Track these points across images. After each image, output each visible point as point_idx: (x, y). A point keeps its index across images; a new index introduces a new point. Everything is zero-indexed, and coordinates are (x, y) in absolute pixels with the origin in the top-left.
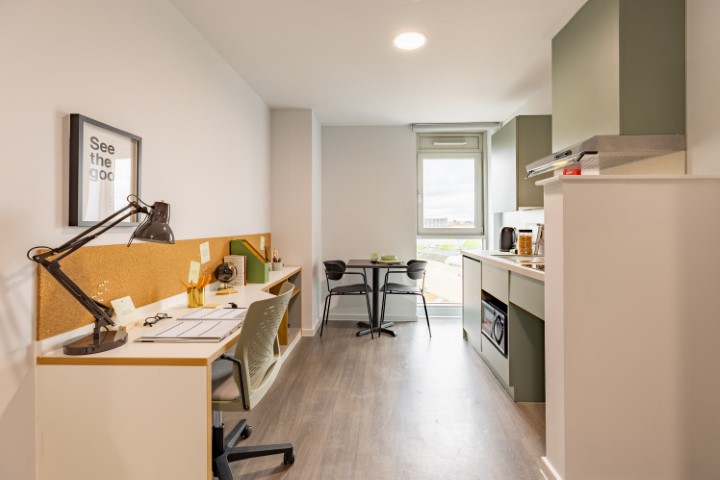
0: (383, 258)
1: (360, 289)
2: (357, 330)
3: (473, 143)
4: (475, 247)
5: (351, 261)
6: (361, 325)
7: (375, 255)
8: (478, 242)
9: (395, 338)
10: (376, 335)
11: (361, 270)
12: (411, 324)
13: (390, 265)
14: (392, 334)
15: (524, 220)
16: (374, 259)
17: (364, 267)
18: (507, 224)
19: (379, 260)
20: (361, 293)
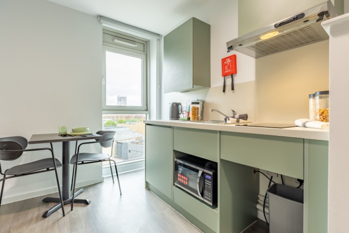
0: (73, 131)
1: (47, 165)
2: (43, 210)
3: (140, 47)
5: (33, 136)
6: (47, 200)
7: (63, 128)
9: (89, 206)
10: (67, 208)
11: (48, 145)
12: (99, 185)
13: (84, 137)
14: (86, 203)
16: (63, 132)
17: (51, 142)
19: (69, 133)
20: (48, 170)
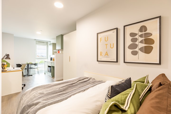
0: (30, 63)
3: (46, 43)
4: (46, 60)
8: (47, 60)
12: (35, 74)
14: (32, 75)
15: (53, 56)
16: (28, 63)
18: (51, 57)
